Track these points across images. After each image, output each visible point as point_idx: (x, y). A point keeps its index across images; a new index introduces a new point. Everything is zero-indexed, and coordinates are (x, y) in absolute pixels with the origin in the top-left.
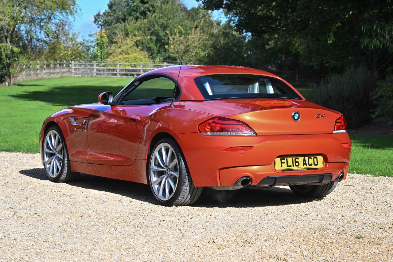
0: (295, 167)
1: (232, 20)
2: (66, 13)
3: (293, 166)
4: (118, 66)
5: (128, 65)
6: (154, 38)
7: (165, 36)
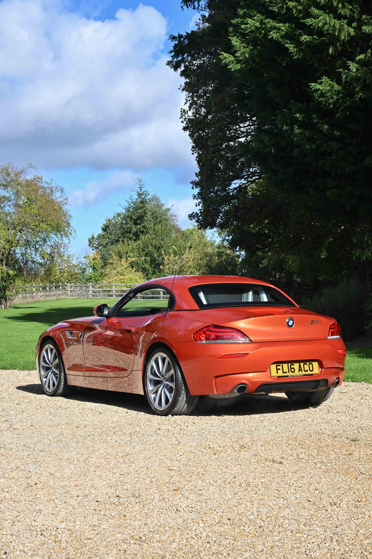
0: (291, 373)
1: (226, 239)
2: (61, 235)
3: (289, 372)
4: (114, 287)
5: (124, 286)
6: (148, 259)
7: (159, 257)
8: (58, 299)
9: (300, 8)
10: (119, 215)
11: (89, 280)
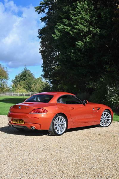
2: (6, 79)
4: (18, 93)
6: (27, 86)
7: (30, 85)
8: (4, 96)
9: (74, 23)
10: (20, 74)
11: (12, 91)
